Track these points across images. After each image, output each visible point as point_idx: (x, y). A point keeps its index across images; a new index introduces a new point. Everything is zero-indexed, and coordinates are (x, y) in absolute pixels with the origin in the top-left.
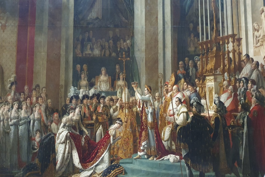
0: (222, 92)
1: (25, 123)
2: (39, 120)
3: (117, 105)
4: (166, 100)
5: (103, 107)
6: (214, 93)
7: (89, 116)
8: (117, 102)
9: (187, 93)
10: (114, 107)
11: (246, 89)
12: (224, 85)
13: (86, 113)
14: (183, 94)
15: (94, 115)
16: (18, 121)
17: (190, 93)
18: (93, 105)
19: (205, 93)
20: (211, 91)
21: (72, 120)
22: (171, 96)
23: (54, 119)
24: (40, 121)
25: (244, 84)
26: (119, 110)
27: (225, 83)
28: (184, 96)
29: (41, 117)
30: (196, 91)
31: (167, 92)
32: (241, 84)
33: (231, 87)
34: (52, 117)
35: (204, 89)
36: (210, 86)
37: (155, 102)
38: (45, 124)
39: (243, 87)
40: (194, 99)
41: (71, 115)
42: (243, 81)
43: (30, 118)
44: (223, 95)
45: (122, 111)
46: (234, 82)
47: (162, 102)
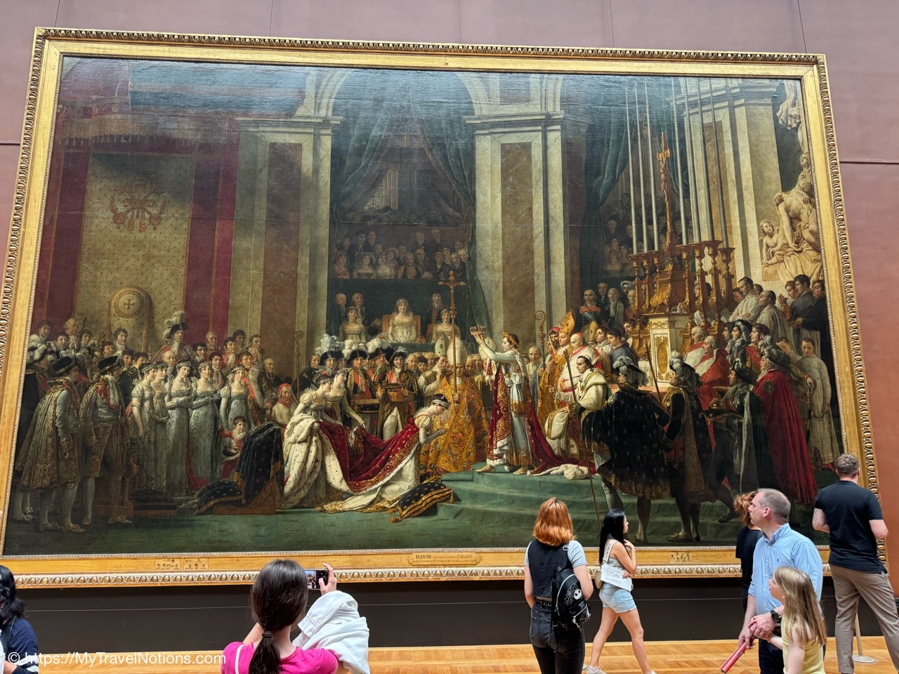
0: (688, 347)
1: (206, 404)
2: (243, 398)
3: (434, 370)
4: (554, 362)
5: (400, 374)
6: (668, 348)
7: (367, 390)
8: (435, 363)
9: (605, 349)
10: (428, 373)
11: (746, 343)
12: (694, 335)
13: (360, 384)
14: (595, 350)
15: (379, 389)
16: (189, 400)
17: (612, 348)
18: (378, 369)
19: (648, 349)
20: (661, 346)
21: (324, 398)
22: (566, 353)
23: (281, 396)
24: (246, 399)
25: (741, 333)
26: (441, 380)
27: (696, 330)
28: (596, 353)
29: (248, 392)
30: (625, 345)
31: (557, 345)
32: (735, 333)
33: (709, 339)
34: (276, 393)
35: (644, 342)
36: (659, 336)
37: (527, 365)
38: (258, 405)
39: (739, 337)
40: (622, 359)
41: (322, 389)
42: (738, 327)
43: (220, 394)
44: (692, 352)
45: (448, 380)
46: (718, 328)
47: (544, 366)
